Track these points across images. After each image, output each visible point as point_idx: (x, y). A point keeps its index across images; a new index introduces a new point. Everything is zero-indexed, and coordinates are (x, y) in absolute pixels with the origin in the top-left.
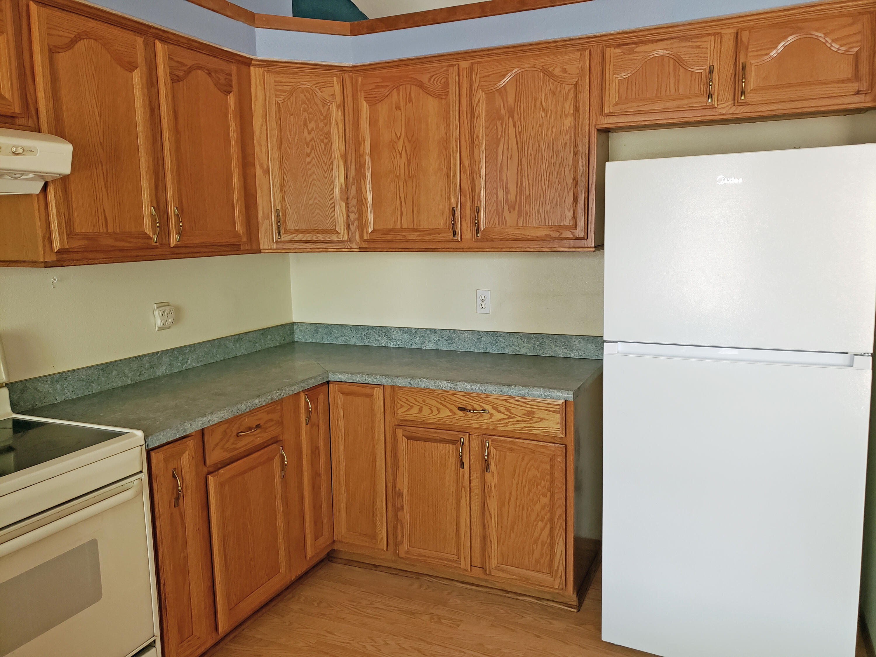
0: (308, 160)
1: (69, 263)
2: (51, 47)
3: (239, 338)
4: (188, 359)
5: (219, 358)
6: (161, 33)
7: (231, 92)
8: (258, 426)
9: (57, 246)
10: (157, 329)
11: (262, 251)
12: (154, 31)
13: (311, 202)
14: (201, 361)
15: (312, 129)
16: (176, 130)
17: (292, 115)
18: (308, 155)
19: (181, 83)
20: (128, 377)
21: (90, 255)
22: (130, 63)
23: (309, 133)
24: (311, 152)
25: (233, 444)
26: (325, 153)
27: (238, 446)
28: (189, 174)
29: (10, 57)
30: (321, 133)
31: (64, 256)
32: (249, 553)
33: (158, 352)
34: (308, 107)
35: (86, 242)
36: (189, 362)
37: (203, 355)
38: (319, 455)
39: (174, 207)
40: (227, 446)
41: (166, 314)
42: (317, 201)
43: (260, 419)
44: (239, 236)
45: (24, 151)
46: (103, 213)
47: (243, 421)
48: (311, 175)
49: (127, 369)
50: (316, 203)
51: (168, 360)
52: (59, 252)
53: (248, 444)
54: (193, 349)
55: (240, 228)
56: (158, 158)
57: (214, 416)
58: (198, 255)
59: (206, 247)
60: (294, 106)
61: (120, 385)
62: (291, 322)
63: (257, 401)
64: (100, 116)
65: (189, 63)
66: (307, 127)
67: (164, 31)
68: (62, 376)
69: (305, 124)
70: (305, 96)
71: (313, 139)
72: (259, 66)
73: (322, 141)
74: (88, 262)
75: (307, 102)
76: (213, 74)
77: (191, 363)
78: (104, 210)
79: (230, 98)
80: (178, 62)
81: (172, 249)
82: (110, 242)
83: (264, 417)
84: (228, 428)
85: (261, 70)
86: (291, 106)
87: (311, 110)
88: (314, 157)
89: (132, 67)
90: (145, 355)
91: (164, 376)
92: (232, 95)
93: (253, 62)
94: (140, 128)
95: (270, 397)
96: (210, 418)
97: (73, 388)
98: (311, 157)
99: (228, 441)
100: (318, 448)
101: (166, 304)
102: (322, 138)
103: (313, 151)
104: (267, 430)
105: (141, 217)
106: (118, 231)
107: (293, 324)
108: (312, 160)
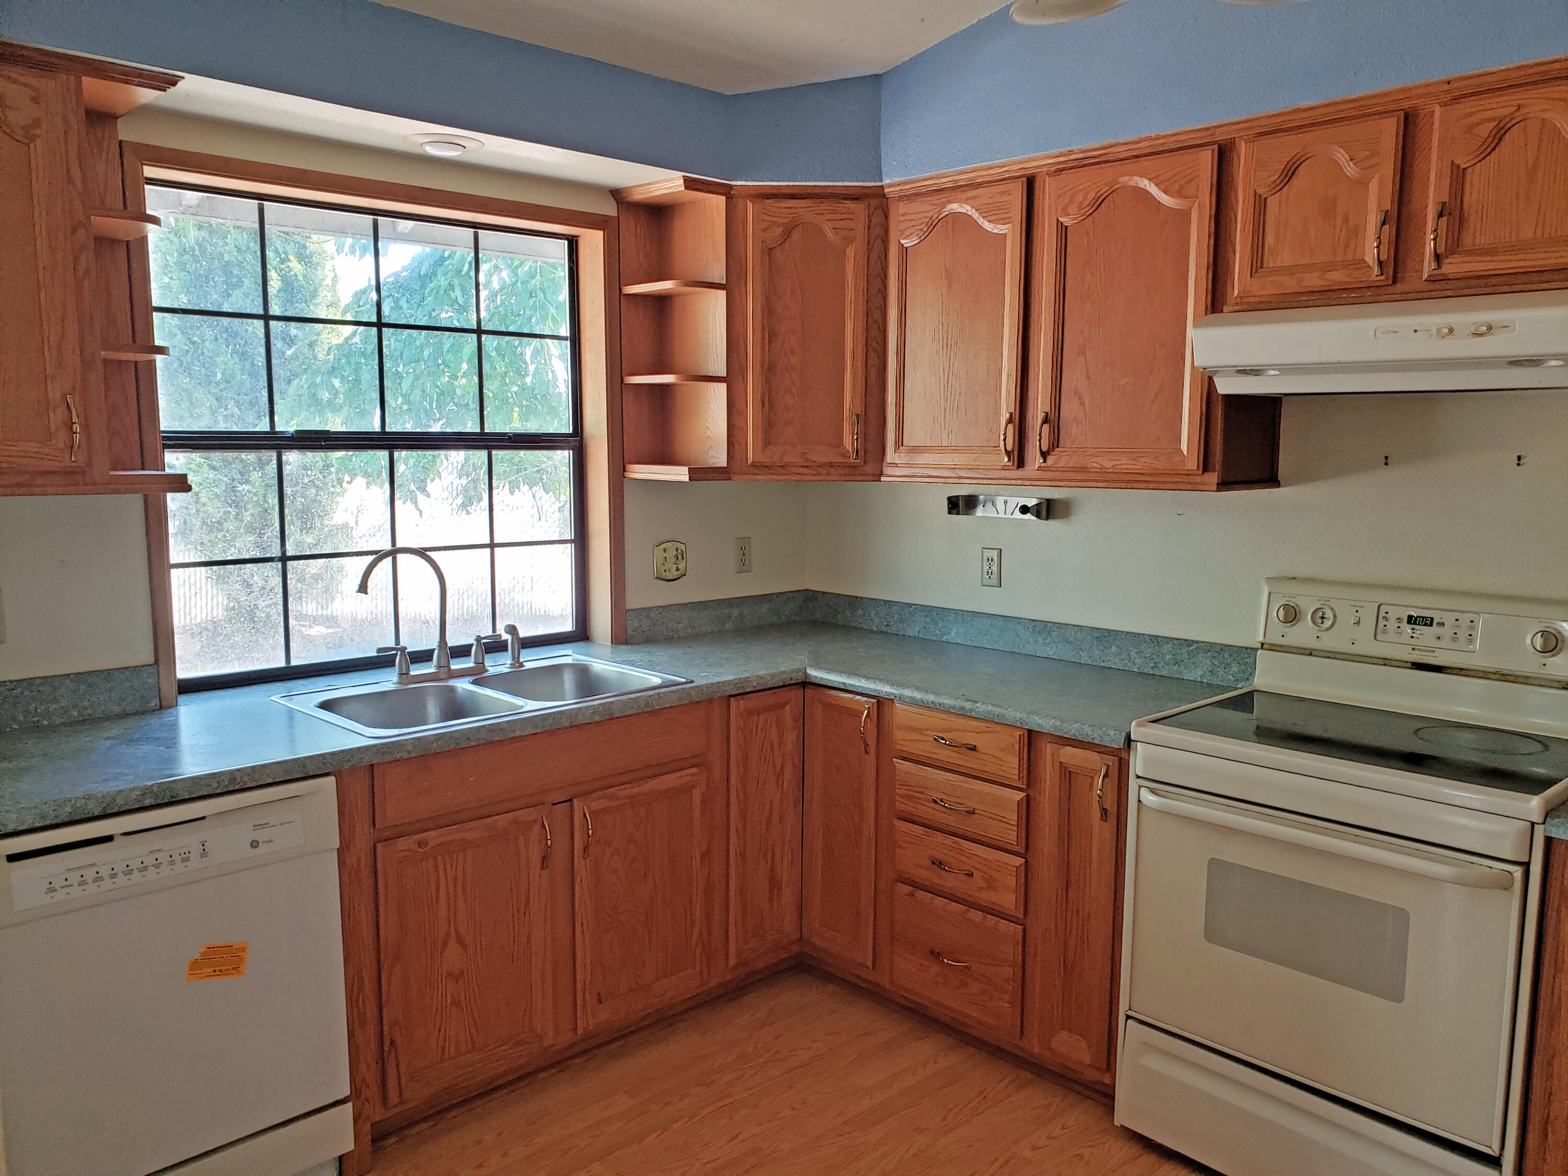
45: (1489, 328)
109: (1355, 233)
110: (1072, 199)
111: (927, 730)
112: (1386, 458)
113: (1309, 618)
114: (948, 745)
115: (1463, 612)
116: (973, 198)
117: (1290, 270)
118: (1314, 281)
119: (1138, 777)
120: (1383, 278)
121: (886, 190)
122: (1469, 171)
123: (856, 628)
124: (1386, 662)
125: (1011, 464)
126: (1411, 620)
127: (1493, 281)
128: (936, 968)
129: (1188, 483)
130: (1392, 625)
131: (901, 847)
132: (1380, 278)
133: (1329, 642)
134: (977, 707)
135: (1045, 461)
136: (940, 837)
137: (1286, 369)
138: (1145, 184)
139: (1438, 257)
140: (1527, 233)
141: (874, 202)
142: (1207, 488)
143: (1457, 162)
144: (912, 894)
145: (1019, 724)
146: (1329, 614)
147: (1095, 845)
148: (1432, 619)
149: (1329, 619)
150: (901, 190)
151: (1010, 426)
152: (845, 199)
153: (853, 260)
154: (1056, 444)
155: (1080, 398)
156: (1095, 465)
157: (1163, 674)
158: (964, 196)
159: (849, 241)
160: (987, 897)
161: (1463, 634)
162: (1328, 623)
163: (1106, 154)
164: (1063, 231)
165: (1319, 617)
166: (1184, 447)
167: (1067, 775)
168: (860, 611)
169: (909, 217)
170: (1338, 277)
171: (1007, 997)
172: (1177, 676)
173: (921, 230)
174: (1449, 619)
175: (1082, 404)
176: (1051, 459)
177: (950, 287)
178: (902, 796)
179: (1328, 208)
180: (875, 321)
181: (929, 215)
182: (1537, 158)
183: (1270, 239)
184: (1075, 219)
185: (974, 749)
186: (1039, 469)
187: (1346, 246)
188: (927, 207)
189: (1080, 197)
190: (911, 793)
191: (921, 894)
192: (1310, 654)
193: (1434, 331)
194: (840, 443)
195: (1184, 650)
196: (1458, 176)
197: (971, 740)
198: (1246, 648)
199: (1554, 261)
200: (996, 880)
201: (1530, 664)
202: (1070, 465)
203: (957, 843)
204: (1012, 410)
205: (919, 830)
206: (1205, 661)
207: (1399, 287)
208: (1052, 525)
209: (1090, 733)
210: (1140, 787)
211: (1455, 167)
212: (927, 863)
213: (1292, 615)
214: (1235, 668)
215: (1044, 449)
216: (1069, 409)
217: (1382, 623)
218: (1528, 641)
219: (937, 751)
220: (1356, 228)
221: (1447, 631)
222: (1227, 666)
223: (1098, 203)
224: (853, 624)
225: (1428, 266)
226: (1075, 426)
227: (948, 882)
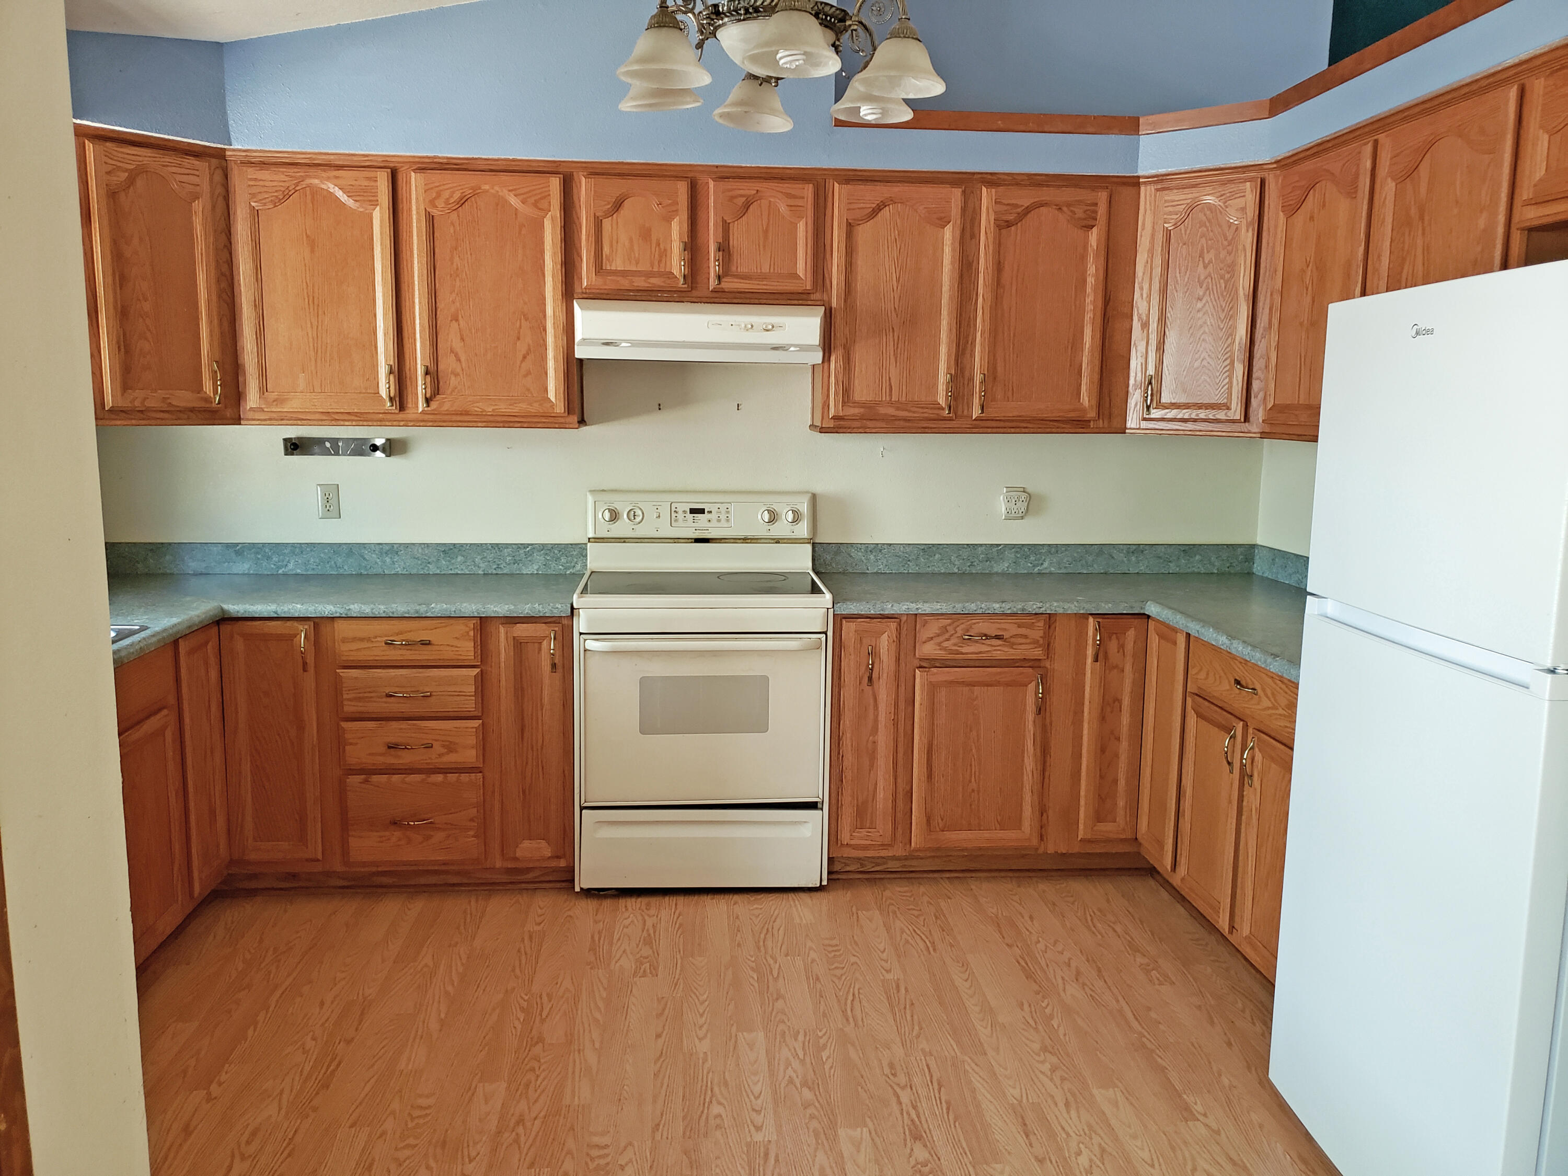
0: (1200, 305)
1: (844, 430)
2: (850, 221)
3: (1137, 550)
4: (1044, 560)
5: (1097, 568)
6: (990, 177)
7: (1093, 226)
8: (998, 637)
9: (832, 413)
10: (1004, 517)
11: (1127, 431)
12: (980, 176)
13: (1197, 364)
14: (1065, 567)
15: (1210, 262)
16: (998, 284)
17: (1184, 244)
18: (1200, 299)
19: (1013, 228)
20: (955, 565)
21: (870, 424)
22: (940, 219)
23: (1205, 267)
24: (1204, 295)
25: (955, 645)
26: (1225, 294)
27: (965, 649)
28: (1012, 335)
29: (806, 239)
30: (1222, 265)
31: (842, 423)
32: (970, 781)
33: (1000, 545)
34: (1208, 230)
35: (862, 410)
36: (1046, 565)
37: (1070, 559)
38: (1121, 711)
39: (980, 373)
40: (946, 644)
41: (1013, 501)
42: (1205, 363)
43: (1005, 630)
44: (1084, 410)
45: (773, 327)
46: (888, 382)
47: (975, 624)
48: (1201, 326)
49: (956, 555)
50: (1204, 366)
51: (1013, 556)
52: (835, 418)
53: (980, 653)
54: (1053, 550)
55: (1086, 399)
56: (969, 318)
57: (927, 605)
58: (1013, 430)
59: (1028, 421)
60: (1188, 232)
61: (942, 571)
62: (1253, 543)
63: (997, 606)
64: (898, 281)
65: (1026, 203)
66: (1203, 258)
67: (991, 174)
68: (877, 548)
69: (1201, 256)
70: (1205, 215)
71: (1210, 275)
72: (1150, 183)
73: (1222, 277)
74: (864, 430)
75: (1208, 224)
76: (1065, 209)
77: (1047, 565)
78: (890, 378)
79: (1092, 233)
80: (1008, 205)
81: (975, 422)
82: (891, 411)
83: (1010, 629)
84: (950, 625)
85: (1152, 188)
86: (1186, 231)
87: (1211, 234)
88: (1209, 300)
89: (943, 222)
90: (981, 545)
91: (1003, 574)
92: (1095, 230)
93: (1141, 180)
94: (946, 288)
95: (1020, 607)
96: (920, 606)
97: (887, 561)
98: (1204, 301)
99: (948, 640)
100: (1118, 701)
101: (1022, 490)
102: (1223, 272)
103: (1208, 292)
104: (1014, 647)
105: (935, 385)
106: (904, 399)
107: (1253, 546)
108: (1205, 304)
109: (664, 254)
110: (439, 195)
111: (376, 637)
112: (659, 405)
113: (625, 516)
114: (405, 645)
115: (722, 503)
116: (337, 177)
117: (624, 274)
118: (640, 283)
119: (581, 634)
120: (686, 286)
121: (228, 153)
122: (731, 225)
123: (163, 574)
124: (676, 540)
125: (394, 408)
126: (693, 511)
127: (748, 295)
128: (398, 834)
129: (556, 423)
130: (680, 516)
131: (351, 744)
132: (684, 286)
133: (641, 532)
134: (433, 608)
135: (428, 406)
136: (395, 725)
137: (635, 344)
138: (504, 193)
139: (719, 278)
140: (766, 269)
141: (214, 161)
142: (571, 426)
143: (725, 218)
144: (366, 781)
145: (476, 615)
146: (639, 512)
147: (546, 693)
148: (704, 509)
149: (639, 516)
150: (247, 156)
151: (392, 377)
152: (187, 154)
153: (200, 213)
154: (436, 392)
155: (456, 355)
156: (476, 409)
157: (505, 572)
158: (324, 175)
159: (196, 197)
160: (451, 759)
161: (723, 517)
162: (638, 519)
163: (467, 163)
164: (431, 220)
165: (632, 515)
166: (552, 395)
167: (519, 645)
168: (168, 557)
169: (261, 183)
170: (656, 281)
171: (471, 833)
172: (518, 572)
173: (277, 197)
174: (714, 508)
175: (459, 360)
176: (434, 405)
177: (312, 251)
178: (349, 700)
179: (646, 234)
180: (223, 274)
181: (287, 184)
182: (768, 224)
183: (606, 250)
184: (442, 211)
185: (429, 643)
186: (423, 412)
187: (660, 261)
188: (283, 177)
189: (446, 194)
190: (361, 695)
191: (375, 778)
192: (624, 542)
193: (743, 326)
194: (199, 388)
195: (522, 551)
196: (726, 228)
197: (425, 637)
198: (571, 544)
199: (781, 288)
200: (455, 744)
201: (761, 530)
202: (454, 409)
203: (414, 725)
204: (392, 363)
205: (371, 725)
206: (539, 558)
207: (695, 293)
208: (394, 460)
209: (541, 610)
210: (585, 640)
211: (724, 221)
212: (383, 749)
213: (614, 516)
214: (563, 560)
215: (428, 395)
216: (447, 364)
217: (674, 515)
218: (759, 517)
219: (387, 653)
220: (665, 250)
221: (713, 516)
222: (558, 559)
223: (462, 202)
224: (161, 571)
225: (713, 283)
226: (453, 378)
227: (406, 758)
